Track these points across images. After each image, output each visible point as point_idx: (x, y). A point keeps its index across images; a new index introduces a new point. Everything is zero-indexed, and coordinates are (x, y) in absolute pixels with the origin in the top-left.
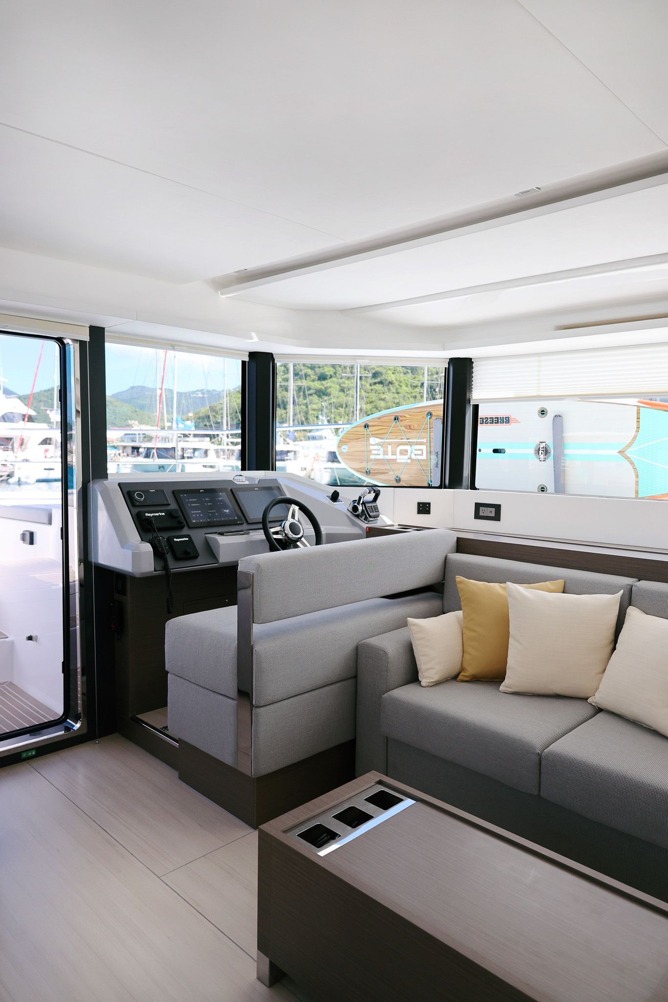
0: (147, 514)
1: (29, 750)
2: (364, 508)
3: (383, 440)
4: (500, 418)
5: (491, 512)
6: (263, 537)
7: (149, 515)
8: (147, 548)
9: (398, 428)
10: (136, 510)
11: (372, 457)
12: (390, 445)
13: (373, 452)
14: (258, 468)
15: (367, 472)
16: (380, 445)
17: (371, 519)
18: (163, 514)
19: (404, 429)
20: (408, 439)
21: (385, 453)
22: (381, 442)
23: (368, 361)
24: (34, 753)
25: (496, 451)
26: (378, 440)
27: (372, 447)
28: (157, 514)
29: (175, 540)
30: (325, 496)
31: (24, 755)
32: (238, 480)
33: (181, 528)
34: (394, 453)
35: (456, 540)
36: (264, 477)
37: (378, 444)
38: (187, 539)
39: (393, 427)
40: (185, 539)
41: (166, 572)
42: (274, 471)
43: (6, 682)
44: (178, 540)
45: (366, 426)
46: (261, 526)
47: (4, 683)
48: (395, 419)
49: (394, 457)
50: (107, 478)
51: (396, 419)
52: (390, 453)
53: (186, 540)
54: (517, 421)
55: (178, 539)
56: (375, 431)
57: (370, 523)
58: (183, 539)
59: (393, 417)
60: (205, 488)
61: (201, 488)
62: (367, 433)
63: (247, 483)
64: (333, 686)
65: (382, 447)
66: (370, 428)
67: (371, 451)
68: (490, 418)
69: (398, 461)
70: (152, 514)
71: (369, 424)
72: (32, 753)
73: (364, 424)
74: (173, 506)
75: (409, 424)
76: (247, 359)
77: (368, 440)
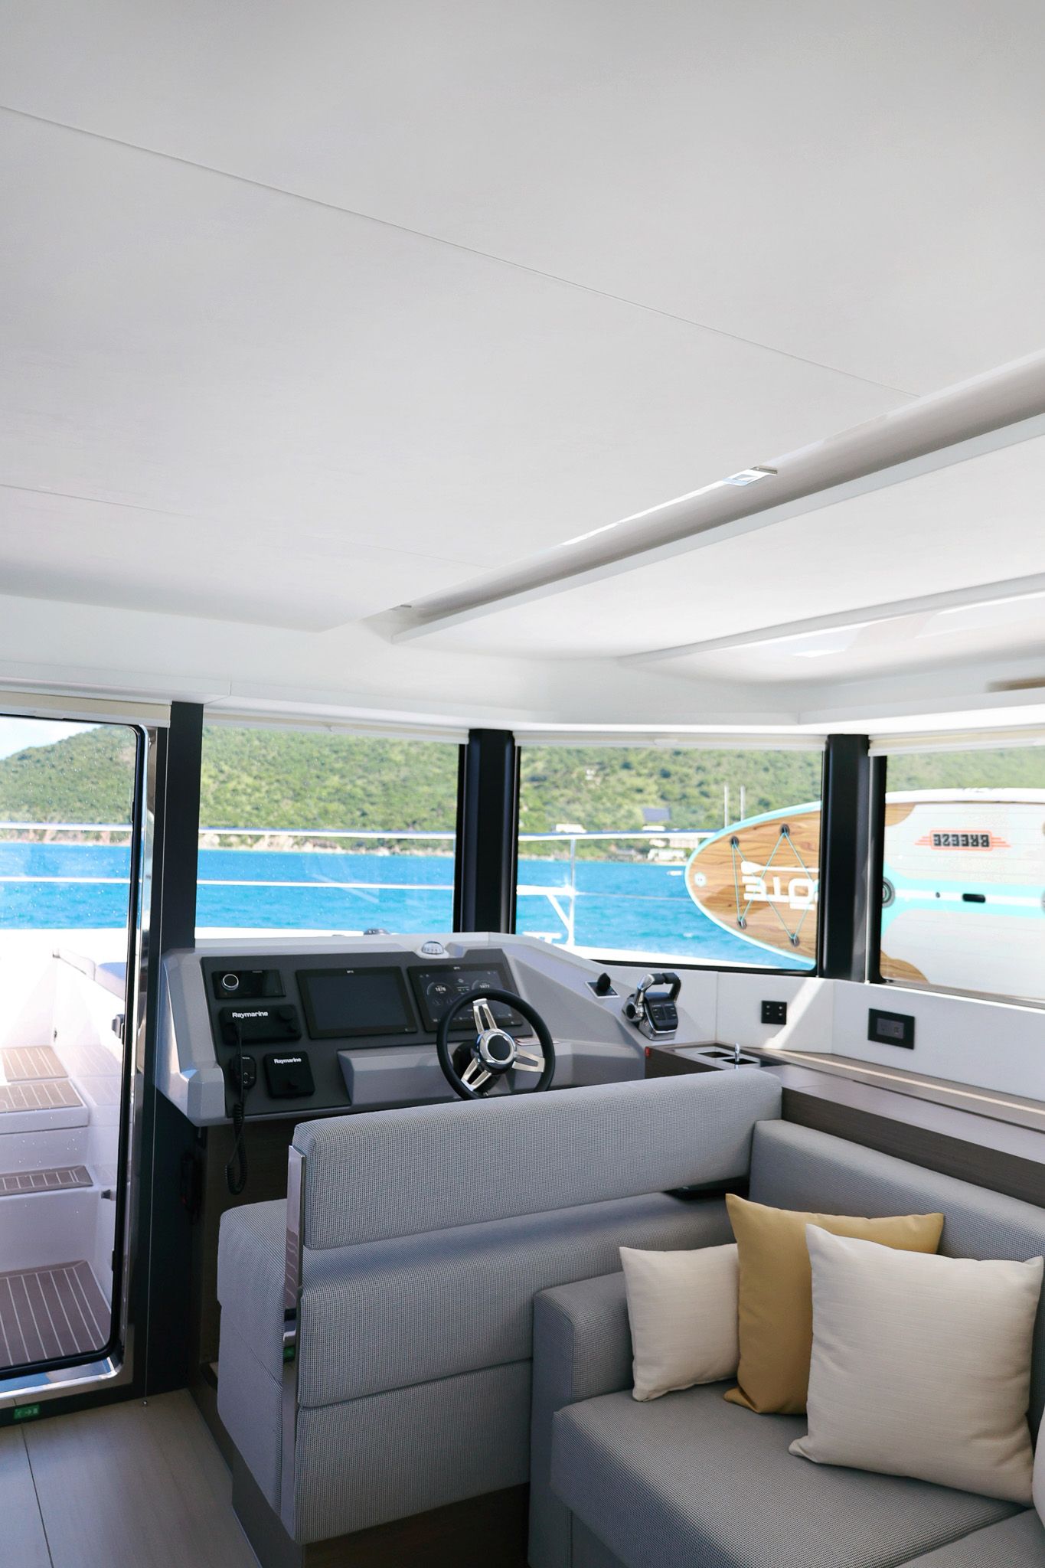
0: (235, 1015)
1: (29, 1405)
2: (646, 1011)
3: (764, 868)
4: (972, 836)
5: (897, 1029)
6: (435, 1061)
7: (240, 1015)
8: (217, 1075)
9: (788, 847)
10: (220, 1005)
11: (747, 897)
12: (776, 876)
13: (748, 888)
14: (479, 928)
15: (740, 923)
16: (760, 876)
17: (658, 1032)
18: (266, 1014)
19: (798, 848)
20: (807, 867)
21: (770, 890)
22: (762, 872)
23: (676, 740)
24: (36, 1411)
25: (968, 898)
26: (757, 868)
27: (745, 880)
28: (254, 1015)
29: (276, 1061)
30: (586, 983)
31: (18, 1414)
32: (430, 952)
33: (293, 1037)
34: (785, 891)
35: (780, 1094)
36: (487, 945)
37: (757, 875)
38: (299, 1060)
39: (781, 845)
40: (295, 1060)
41: (235, 1121)
42: (510, 935)
43: (78, 1262)
44: (282, 1061)
45: (734, 841)
46: (434, 1038)
47: (74, 1263)
48: (783, 831)
49: (783, 899)
50: (194, 946)
51: (785, 830)
52: (777, 889)
53: (297, 1062)
54: (1003, 844)
55: (282, 1059)
56: (748, 850)
57: (657, 1038)
58: (291, 1061)
59: (778, 828)
60: (357, 966)
61: (349, 967)
62: (737, 854)
63: (446, 955)
64: (480, 1375)
65: (763, 878)
66: (740, 844)
67: (744, 887)
68: (954, 836)
69: (793, 906)
70: (245, 1014)
71: (740, 837)
72: (32, 1411)
73: (729, 838)
74: (292, 997)
75: (808, 840)
76: (465, 741)
77: (739, 867)
